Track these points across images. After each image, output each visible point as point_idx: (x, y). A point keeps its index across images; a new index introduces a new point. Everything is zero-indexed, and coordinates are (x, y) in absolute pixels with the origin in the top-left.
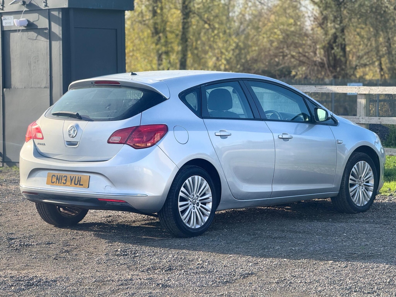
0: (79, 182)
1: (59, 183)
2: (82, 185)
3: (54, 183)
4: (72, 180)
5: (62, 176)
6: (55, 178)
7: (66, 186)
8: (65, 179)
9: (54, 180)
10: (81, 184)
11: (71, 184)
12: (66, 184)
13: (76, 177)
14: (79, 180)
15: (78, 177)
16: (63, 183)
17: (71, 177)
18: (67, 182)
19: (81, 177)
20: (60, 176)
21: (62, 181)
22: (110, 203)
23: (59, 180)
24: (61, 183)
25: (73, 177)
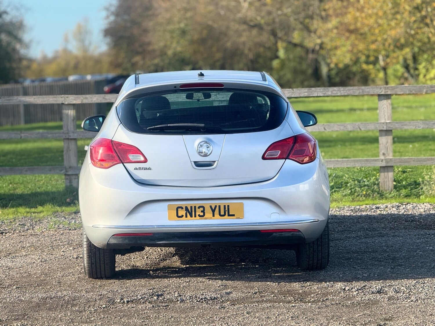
0: (227, 212)
1: (191, 216)
2: (234, 215)
3: (182, 216)
4: (213, 211)
5: (195, 207)
6: (184, 211)
7: (206, 219)
8: (202, 210)
9: (182, 212)
10: (230, 214)
11: (214, 216)
12: (204, 217)
13: (220, 206)
14: (227, 209)
15: (225, 206)
16: (199, 215)
17: (211, 207)
18: (205, 214)
19: (228, 206)
20: (191, 207)
21: (197, 214)
22: (278, 234)
23: (190, 212)
24: (195, 216)
25: (216, 206)
